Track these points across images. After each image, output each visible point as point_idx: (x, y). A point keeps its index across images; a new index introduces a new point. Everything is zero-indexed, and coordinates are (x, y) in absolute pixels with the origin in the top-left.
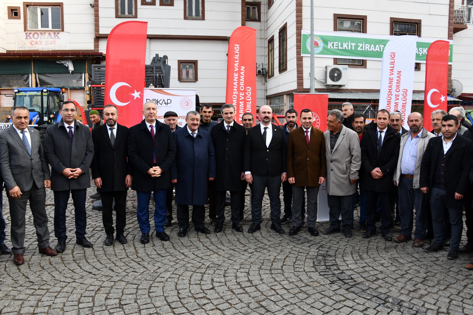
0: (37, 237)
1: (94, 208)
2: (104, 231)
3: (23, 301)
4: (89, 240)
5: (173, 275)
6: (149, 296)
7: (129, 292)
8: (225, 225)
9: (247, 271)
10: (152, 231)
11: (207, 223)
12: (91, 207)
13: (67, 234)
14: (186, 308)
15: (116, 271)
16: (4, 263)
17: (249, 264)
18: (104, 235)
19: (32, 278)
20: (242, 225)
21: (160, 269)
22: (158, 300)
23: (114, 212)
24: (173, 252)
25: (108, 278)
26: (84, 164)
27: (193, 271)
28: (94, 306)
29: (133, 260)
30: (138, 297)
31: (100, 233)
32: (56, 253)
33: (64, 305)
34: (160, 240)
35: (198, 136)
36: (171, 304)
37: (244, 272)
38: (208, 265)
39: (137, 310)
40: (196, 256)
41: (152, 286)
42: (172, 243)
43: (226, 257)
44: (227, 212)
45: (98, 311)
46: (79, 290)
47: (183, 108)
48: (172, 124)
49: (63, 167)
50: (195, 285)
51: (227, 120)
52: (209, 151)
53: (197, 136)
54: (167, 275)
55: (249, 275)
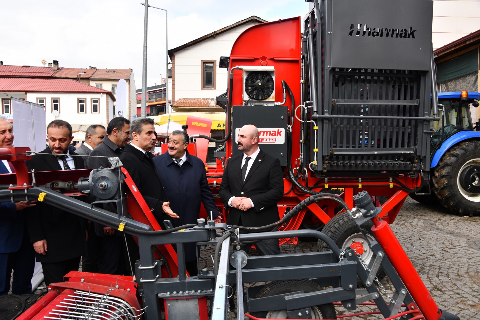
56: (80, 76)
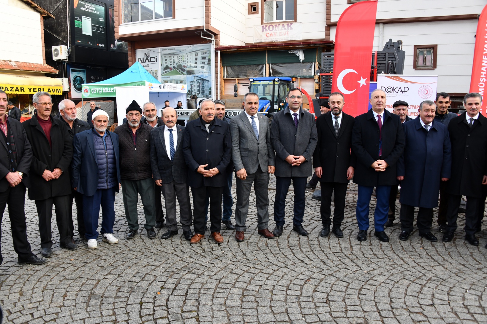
0: (257, 219)
1: (314, 197)
2: (321, 222)
3: (238, 276)
4: (305, 229)
5: (387, 280)
6: (359, 298)
7: (338, 289)
8: (456, 235)
9: (480, 294)
10: (371, 229)
11: (434, 229)
12: (311, 196)
13: (285, 220)
14: (398, 320)
15: (328, 264)
16: (227, 238)
17: (483, 286)
18: (320, 226)
19: (249, 256)
20: (479, 238)
21: (374, 271)
22: (367, 304)
23: (333, 204)
24: (391, 255)
25: (319, 270)
26: (307, 152)
27: (411, 281)
28: (301, 295)
29: (347, 256)
30: (347, 296)
31: (317, 223)
32: (273, 236)
33: (274, 288)
34: (379, 239)
35: (433, 129)
36: (381, 312)
37: (475, 295)
38: (430, 276)
39: (344, 310)
40: (418, 264)
41: (363, 287)
42: (391, 245)
43: (454, 272)
44: (461, 219)
45: (304, 302)
46: (289, 277)
47: (422, 97)
48: (402, 114)
49: (287, 153)
50: (412, 297)
51: (471, 112)
52: (444, 147)
53: (431, 129)
54: (382, 279)
55: (482, 300)
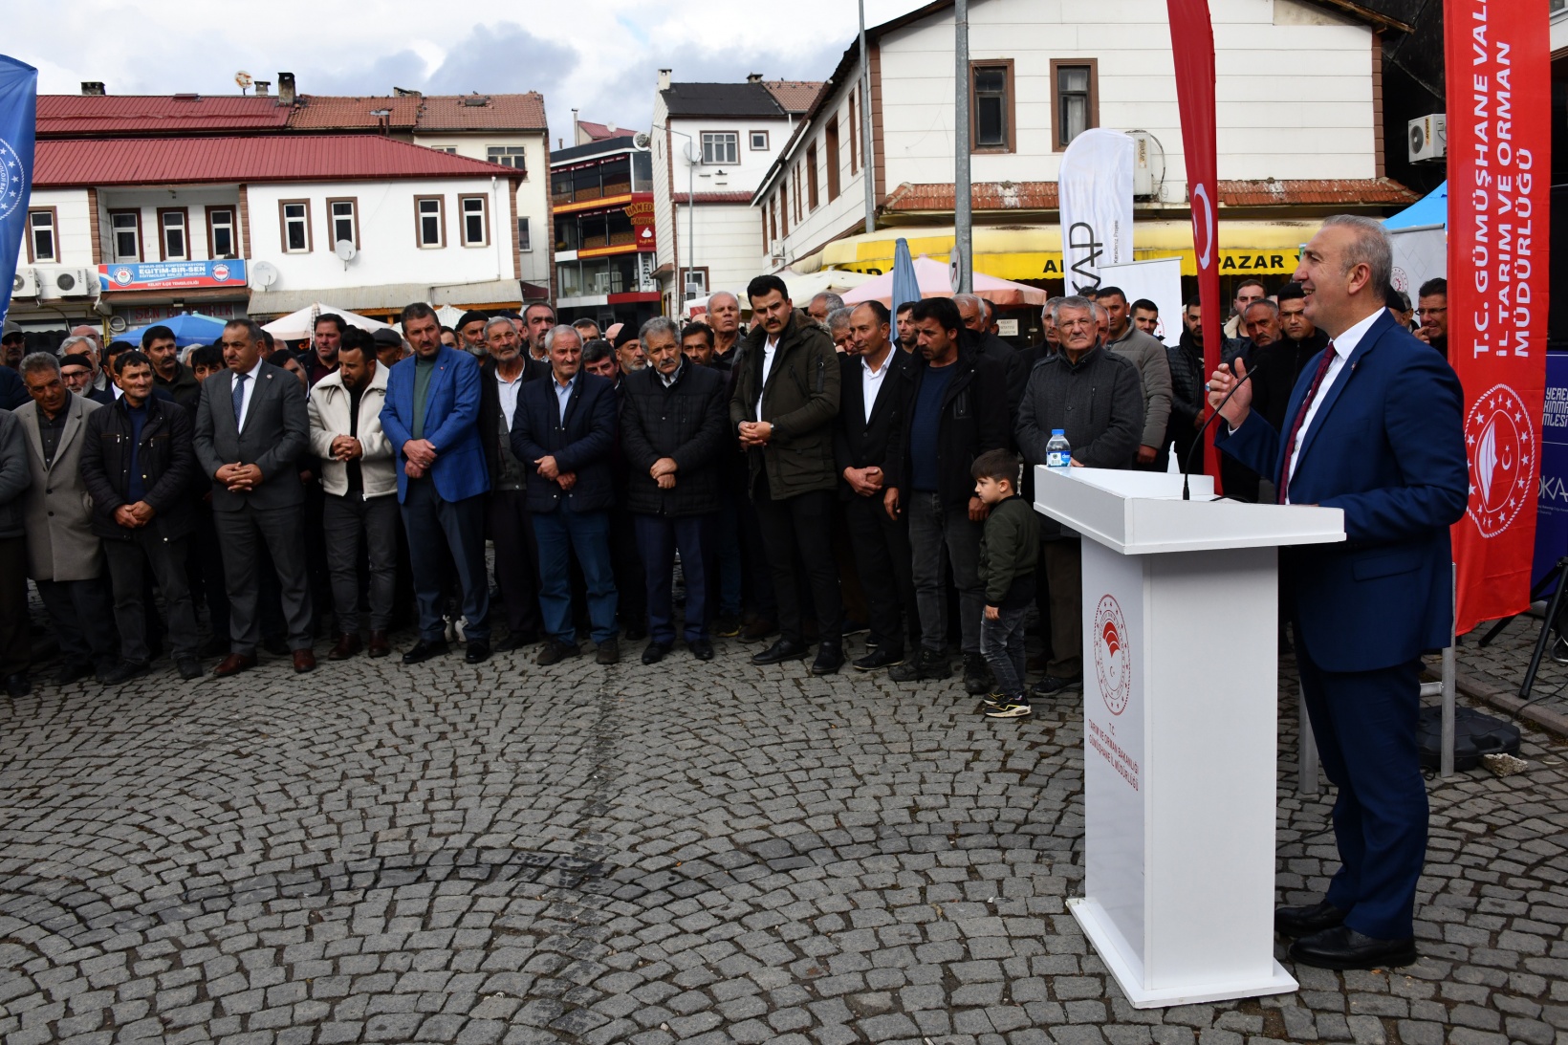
56: (388, 121)
